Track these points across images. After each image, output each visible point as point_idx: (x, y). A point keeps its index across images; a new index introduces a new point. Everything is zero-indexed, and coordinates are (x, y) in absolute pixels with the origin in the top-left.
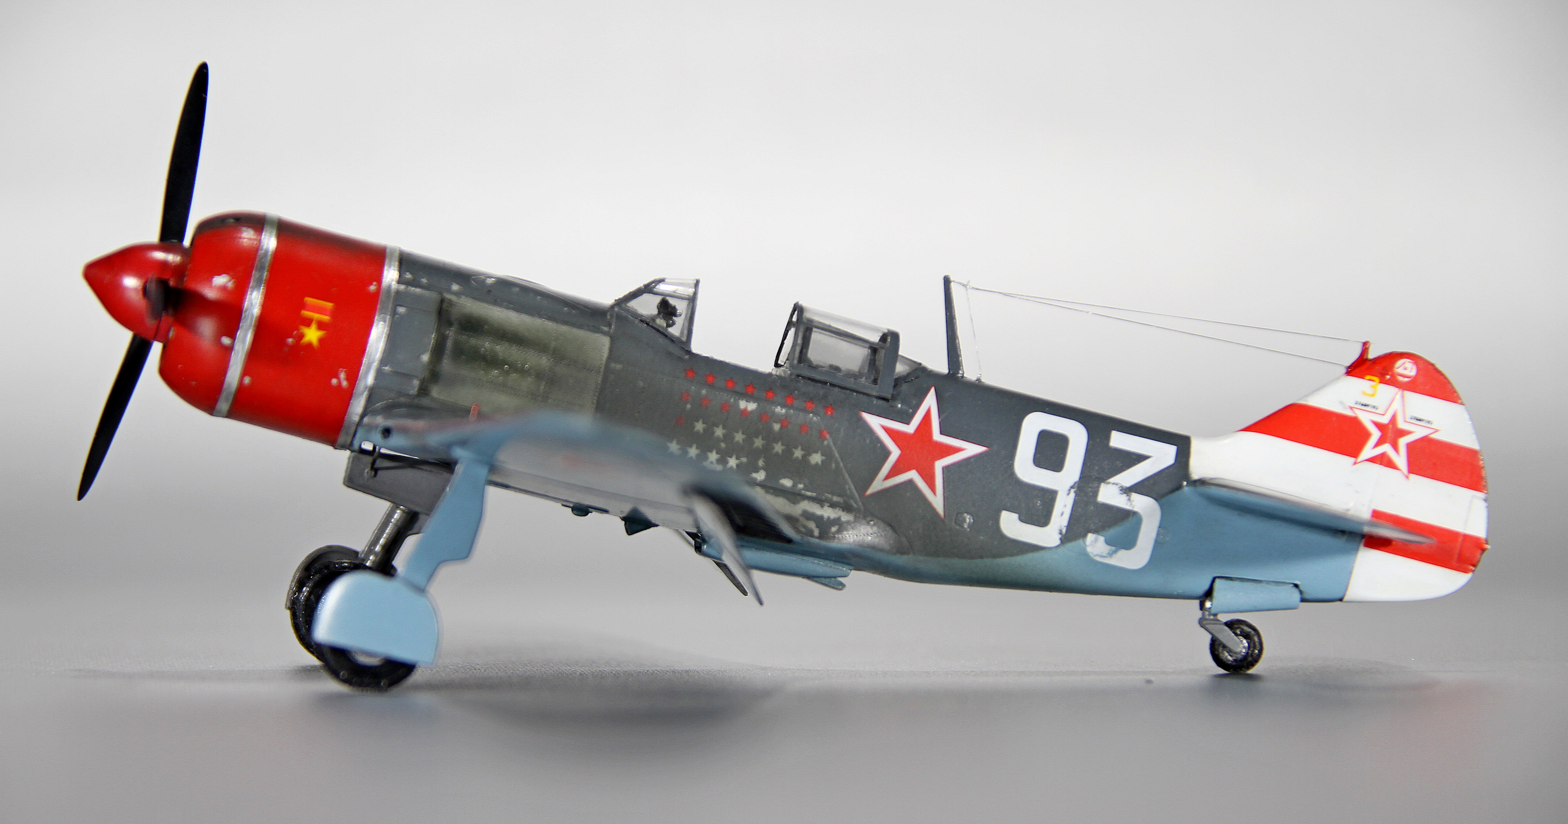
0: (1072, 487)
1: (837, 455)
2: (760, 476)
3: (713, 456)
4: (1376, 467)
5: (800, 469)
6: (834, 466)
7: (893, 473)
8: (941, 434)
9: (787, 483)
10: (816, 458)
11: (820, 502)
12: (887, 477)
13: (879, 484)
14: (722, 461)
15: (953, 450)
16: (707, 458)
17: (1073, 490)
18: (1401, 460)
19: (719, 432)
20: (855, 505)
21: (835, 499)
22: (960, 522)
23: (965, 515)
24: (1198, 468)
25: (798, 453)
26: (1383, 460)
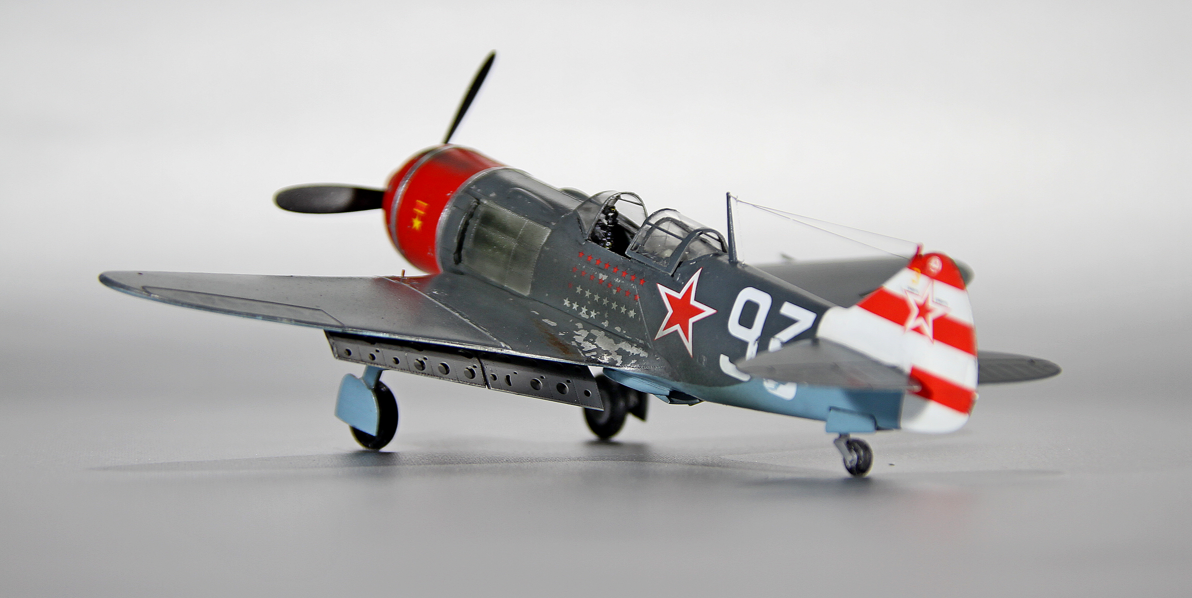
0: (757, 340)
1: (642, 312)
2: (606, 324)
3: (584, 310)
4: (915, 335)
5: (624, 320)
6: (640, 319)
7: (668, 326)
8: (695, 300)
9: (618, 329)
10: (632, 314)
11: (631, 342)
12: (665, 329)
13: (661, 333)
14: (588, 313)
15: (701, 311)
16: (581, 311)
17: (757, 342)
18: (928, 329)
19: (588, 294)
20: (650, 347)
21: (641, 341)
22: (701, 361)
23: (703, 356)
24: (823, 332)
25: (623, 310)
26: (917, 330)
